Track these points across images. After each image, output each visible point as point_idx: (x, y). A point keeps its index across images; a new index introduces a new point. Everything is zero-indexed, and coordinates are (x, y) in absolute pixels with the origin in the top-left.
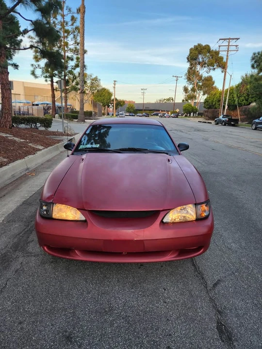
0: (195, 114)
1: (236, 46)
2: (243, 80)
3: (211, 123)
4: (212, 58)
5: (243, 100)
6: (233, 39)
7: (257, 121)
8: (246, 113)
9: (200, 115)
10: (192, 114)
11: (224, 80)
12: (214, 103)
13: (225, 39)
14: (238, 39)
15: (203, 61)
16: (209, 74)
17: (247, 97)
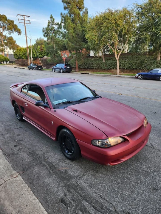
0: (7, 62)
1: (29, 21)
2: (37, 42)
3: (24, 68)
4: (10, 24)
5: (40, 54)
6: (26, 16)
7: (54, 67)
8: (44, 62)
9: (11, 62)
10: (5, 62)
11: (27, 41)
12: (21, 56)
13: (21, 15)
14: (29, 17)
15: (4, 26)
16: (11, 35)
17: (41, 53)
